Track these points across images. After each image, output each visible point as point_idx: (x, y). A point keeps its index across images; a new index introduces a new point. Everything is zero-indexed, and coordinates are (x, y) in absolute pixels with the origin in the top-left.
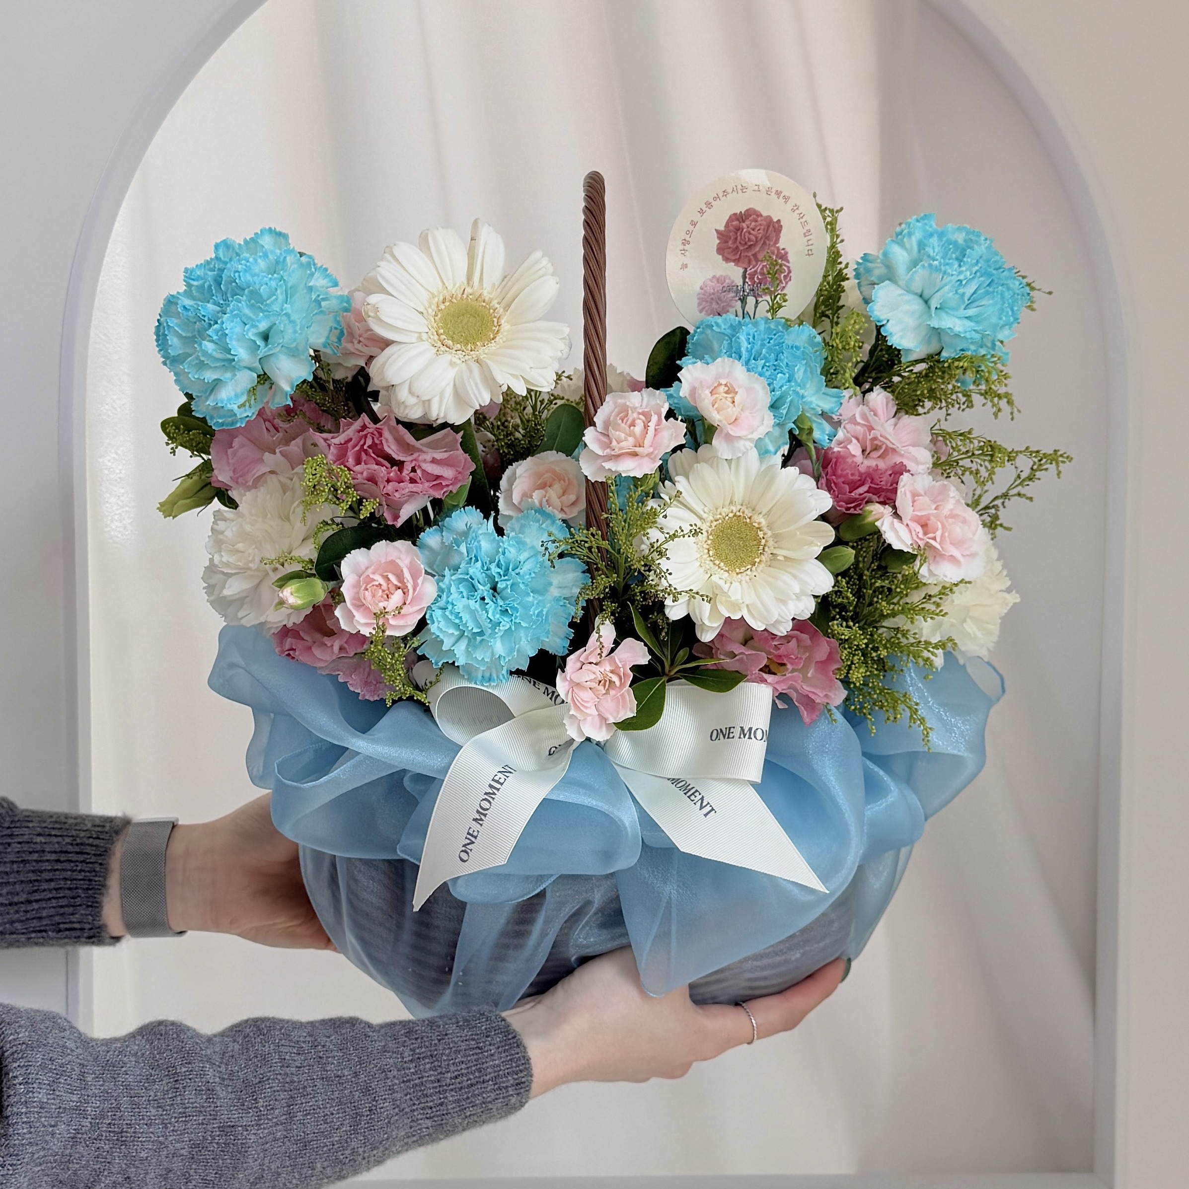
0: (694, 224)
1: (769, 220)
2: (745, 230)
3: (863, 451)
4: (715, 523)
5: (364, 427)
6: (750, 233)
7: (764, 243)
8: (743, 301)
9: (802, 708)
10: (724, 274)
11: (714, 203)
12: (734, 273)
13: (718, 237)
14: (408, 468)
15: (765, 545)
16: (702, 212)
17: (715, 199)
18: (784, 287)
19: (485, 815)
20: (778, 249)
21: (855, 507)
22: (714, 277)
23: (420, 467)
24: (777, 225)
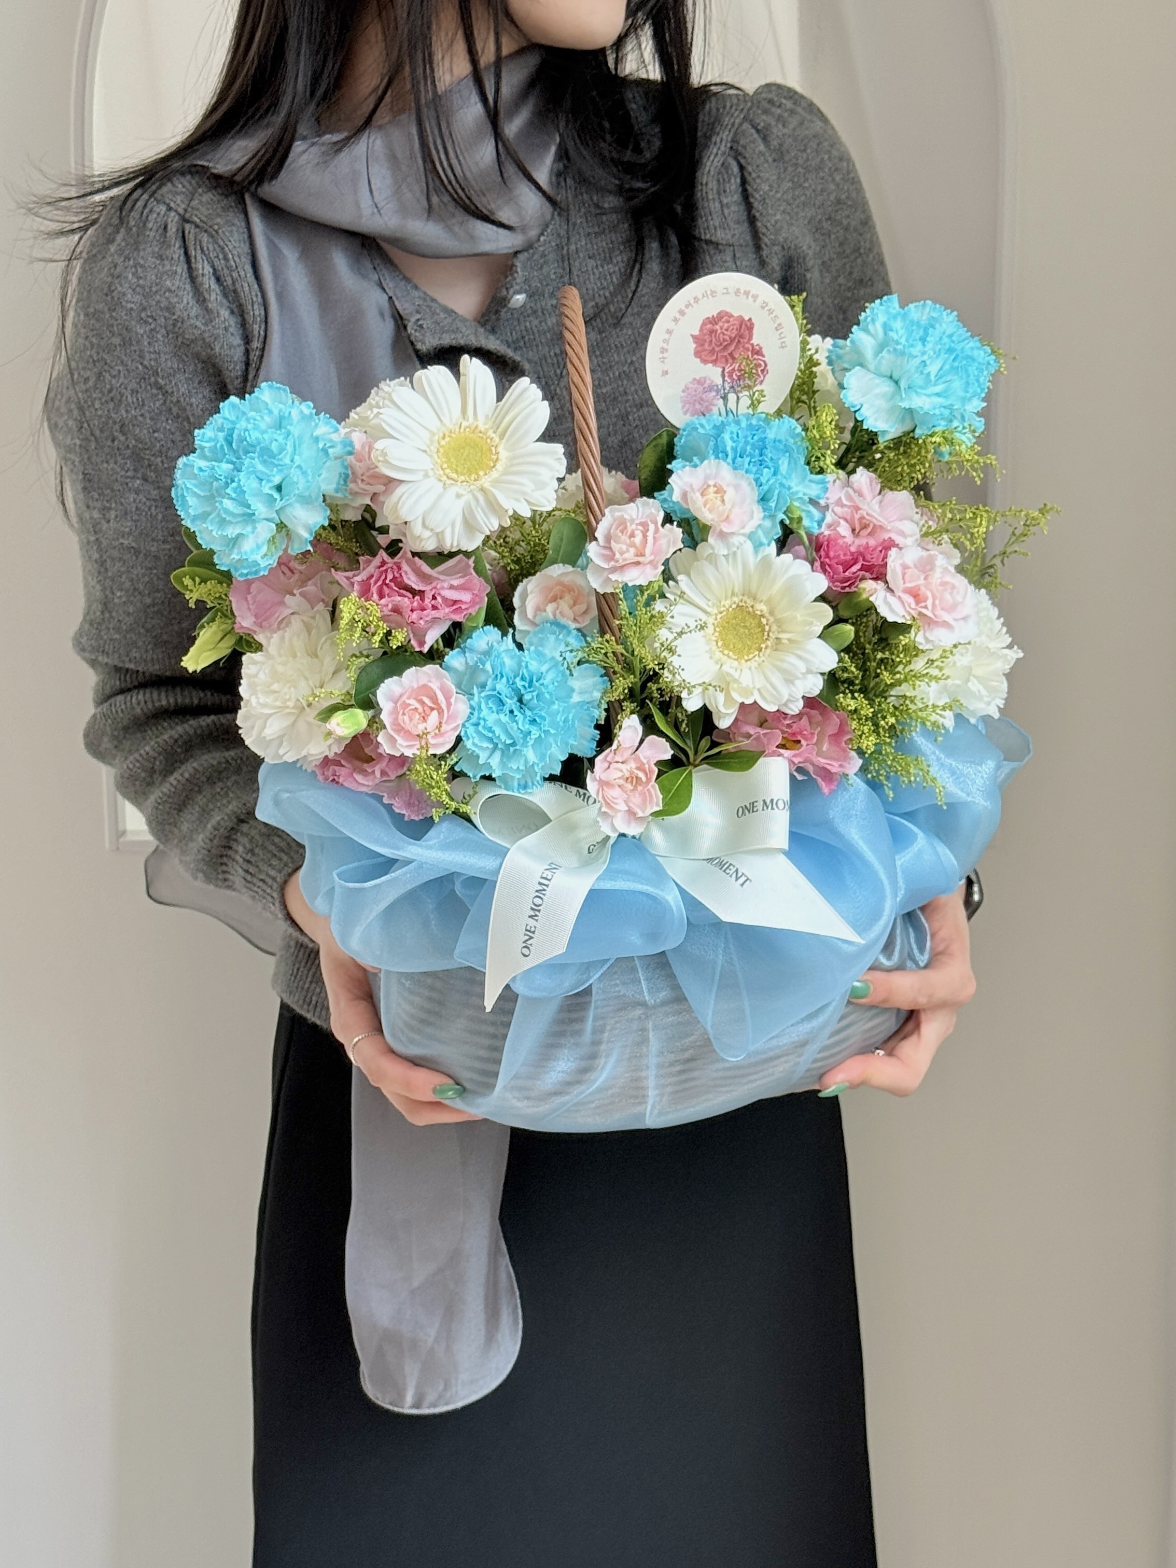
0: (669, 332)
1: (741, 320)
2: (719, 331)
3: (853, 530)
4: (719, 616)
5: (383, 563)
6: (724, 334)
7: (739, 341)
8: (725, 398)
9: (819, 780)
10: (703, 375)
11: (686, 311)
12: (713, 373)
13: (695, 342)
14: (429, 596)
15: (769, 631)
16: (676, 320)
17: (687, 306)
18: (762, 381)
19: (539, 911)
20: (752, 345)
21: (849, 586)
22: (694, 379)
23: (439, 594)
24: (749, 324)
